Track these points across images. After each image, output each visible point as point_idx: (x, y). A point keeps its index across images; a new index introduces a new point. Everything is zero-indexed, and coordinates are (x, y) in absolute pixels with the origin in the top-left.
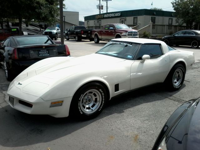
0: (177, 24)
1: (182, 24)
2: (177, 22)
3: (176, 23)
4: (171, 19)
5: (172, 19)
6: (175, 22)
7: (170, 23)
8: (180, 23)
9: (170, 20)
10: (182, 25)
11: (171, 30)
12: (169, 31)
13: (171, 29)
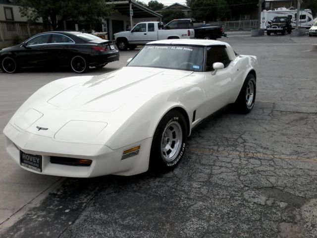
0: (25, 19)
1: (36, 19)
2: (24, 14)
3: (22, 16)
4: (7, 8)
5: (11, 9)
6: (20, 14)
7: (9, 17)
8: (31, 17)
9: (8, 11)
10: (37, 21)
11: (14, 33)
12: (10, 35)
13: (14, 30)
